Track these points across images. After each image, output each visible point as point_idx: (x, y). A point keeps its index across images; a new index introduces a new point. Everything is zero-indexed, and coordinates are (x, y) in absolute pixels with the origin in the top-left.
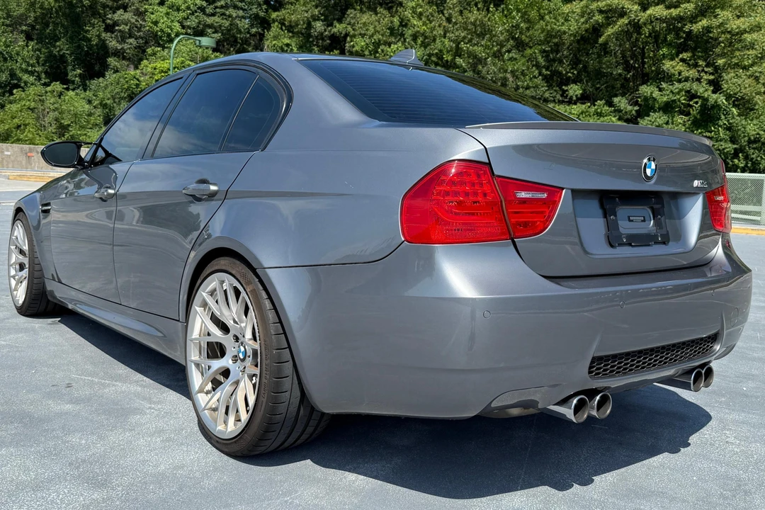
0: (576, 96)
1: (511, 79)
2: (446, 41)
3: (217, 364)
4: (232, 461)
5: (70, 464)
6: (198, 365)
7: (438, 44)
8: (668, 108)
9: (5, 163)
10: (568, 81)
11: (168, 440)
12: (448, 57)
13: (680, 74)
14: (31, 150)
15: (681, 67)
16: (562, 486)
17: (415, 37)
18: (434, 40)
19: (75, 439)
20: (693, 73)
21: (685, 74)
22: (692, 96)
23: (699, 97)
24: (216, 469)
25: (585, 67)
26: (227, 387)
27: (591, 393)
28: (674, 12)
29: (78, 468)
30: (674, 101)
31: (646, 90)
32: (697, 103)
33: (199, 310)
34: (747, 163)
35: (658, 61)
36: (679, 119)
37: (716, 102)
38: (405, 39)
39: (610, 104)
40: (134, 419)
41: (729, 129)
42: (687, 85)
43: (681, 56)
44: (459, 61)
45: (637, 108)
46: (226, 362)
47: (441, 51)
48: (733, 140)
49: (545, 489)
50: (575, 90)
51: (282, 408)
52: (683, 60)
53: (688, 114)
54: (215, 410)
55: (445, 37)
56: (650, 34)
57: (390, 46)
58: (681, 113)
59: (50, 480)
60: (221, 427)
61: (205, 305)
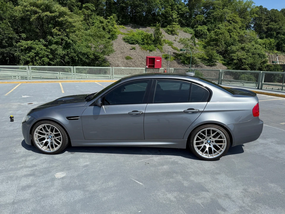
0: (25, 37)
8: (57, 43)
10: (21, 32)
15: (56, 31)
20: (60, 33)
21: (58, 33)
22: (62, 40)
23: (65, 40)
28: (53, 14)
30: (58, 41)
31: (49, 37)
32: (64, 42)
34: (79, 59)
36: (60, 46)
37: (70, 42)
39: (40, 41)
41: (73, 49)
43: (56, 28)
45: (47, 43)
48: (75, 53)
50: (24, 35)
52: (56, 29)
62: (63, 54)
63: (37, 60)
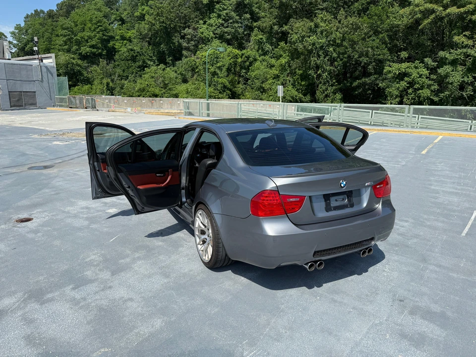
0: (405, 57)
1: (370, 51)
2: (338, 33)
3: (203, 237)
4: (207, 269)
5: (159, 268)
6: (198, 236)
7: (334, 36)
8: (454, 63)
9: (143, 106)
10: (401, 50)
11: (189, 259)
12: (338, 41)
13: (463, 43)
14: (153, 100)
15: (464, 39)
16: (310, 287)
17: (322, 33)
18: (332, 34)
19: (161, 257)
20: (470, 42)
21: (466, 43)
22: (467, 56)
23: (471, 56)
24: (202, 272)
25: (411, 42)
26: (206, 245)
27: (316, 262)
28: (462, 10)
29: (161, 269)
30: (457, 59)
31: (442, 54)
32: (470, 59)
33: (197, 219)
35: (451, 37)
36: (460, 68)
38: (317, 34)
39: (422, 62)
40: (181, 249)
42: (465, 50)
43: (464, 33)
44: (345, 43)
45: (437, 63)
46: (206, 236)
47: (335, 38)
49: (304, 288)
50: (404, 54)
51: (220, 257)
52: (465, 35)
53: (465, 65)
54: (203, 251)
55: (337, 31)
56: (447, 23)
57: (309, 38)
58: (461, 64)
59: (153, 274)
60: (204, 258)
61: (198, 217)
62: (459, 82)
63: (409, 94)
